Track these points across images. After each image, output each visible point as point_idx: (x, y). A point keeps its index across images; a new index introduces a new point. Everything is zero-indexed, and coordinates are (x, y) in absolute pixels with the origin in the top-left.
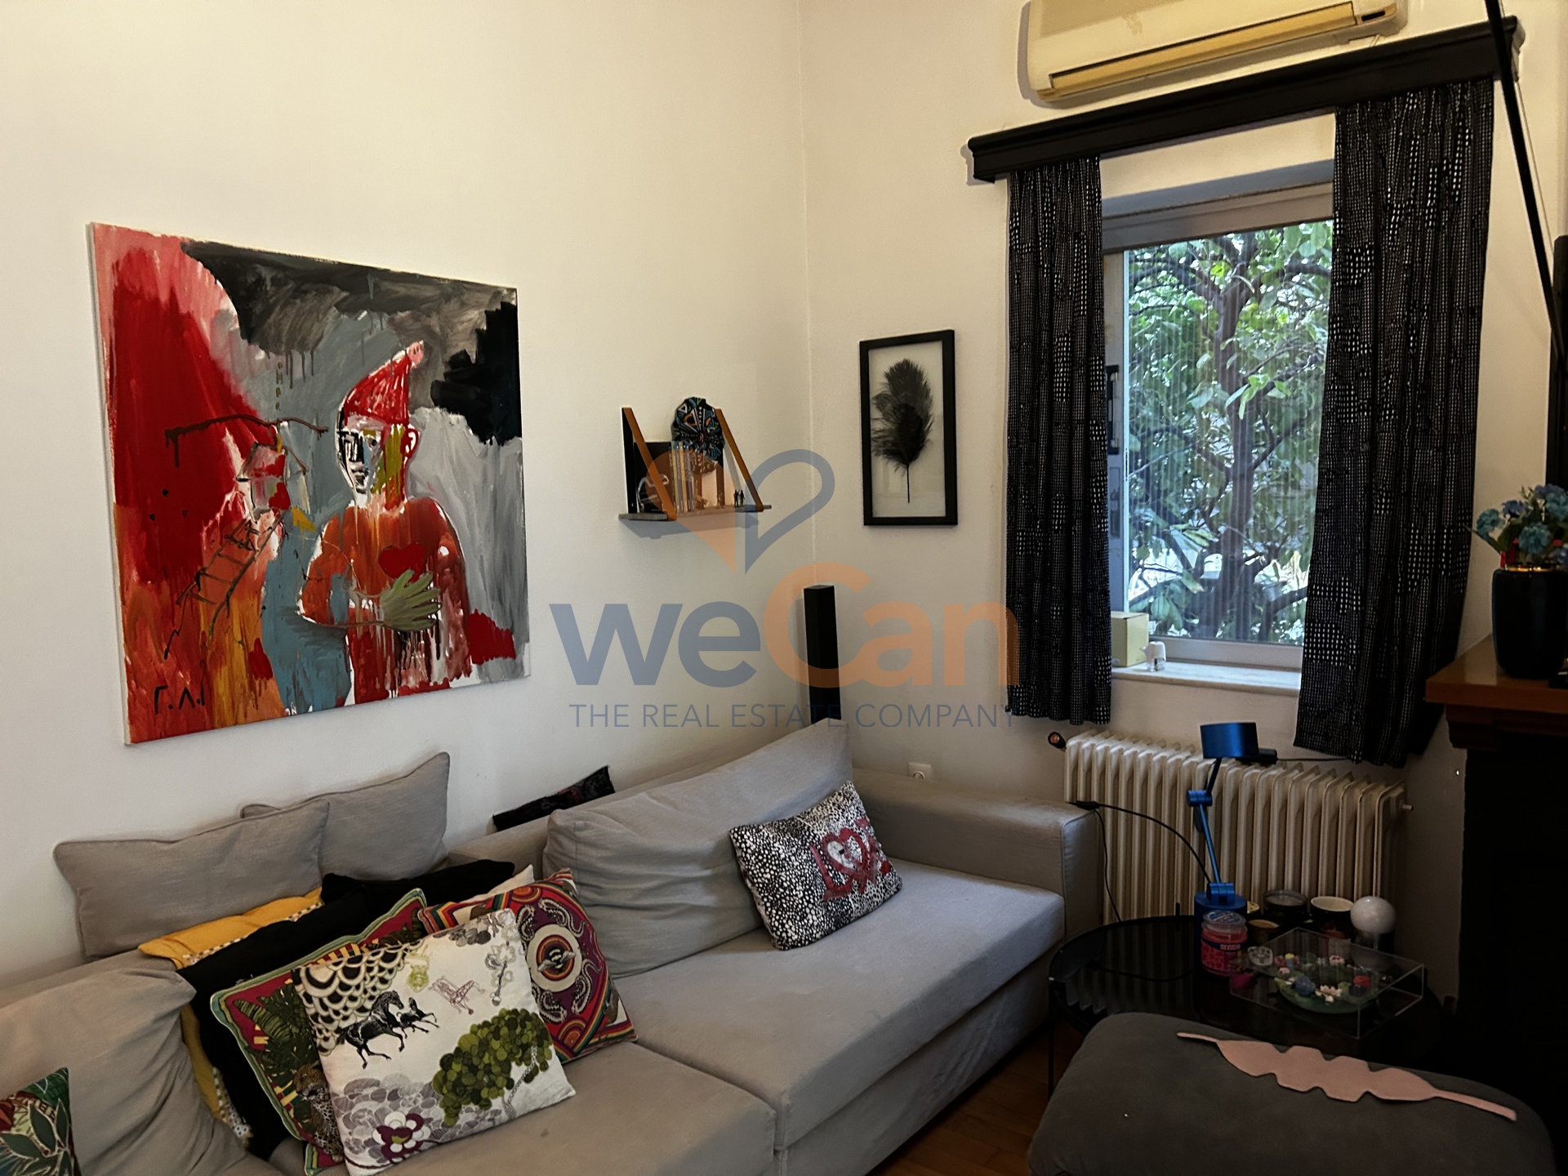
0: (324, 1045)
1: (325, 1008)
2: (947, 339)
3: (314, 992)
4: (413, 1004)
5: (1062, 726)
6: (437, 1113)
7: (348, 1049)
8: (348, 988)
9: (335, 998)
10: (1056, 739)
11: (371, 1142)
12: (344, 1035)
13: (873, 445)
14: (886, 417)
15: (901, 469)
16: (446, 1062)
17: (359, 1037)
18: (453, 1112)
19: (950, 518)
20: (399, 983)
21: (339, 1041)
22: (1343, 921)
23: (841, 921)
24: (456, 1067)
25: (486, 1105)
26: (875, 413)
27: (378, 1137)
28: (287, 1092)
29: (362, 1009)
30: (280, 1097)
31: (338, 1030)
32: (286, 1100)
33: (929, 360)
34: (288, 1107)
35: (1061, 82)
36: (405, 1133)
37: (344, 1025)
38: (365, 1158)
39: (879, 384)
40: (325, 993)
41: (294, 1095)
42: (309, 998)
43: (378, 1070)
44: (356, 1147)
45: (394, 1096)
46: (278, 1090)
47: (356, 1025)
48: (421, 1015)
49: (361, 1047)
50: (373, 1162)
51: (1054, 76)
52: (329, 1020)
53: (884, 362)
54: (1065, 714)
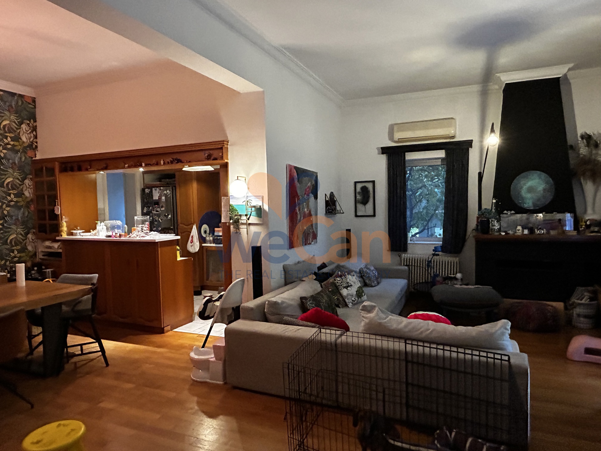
0: (341, 289)
1: (340, 284)
2: (373, 182)
3: (338, 282)
4: (351, 284)
5: (400, 253)
6: (357, 299)
7: (345, 289)
8: (343, 281)
9: (342, 282)
10: (399, 255)
11: (351, 302)
12: (344, 287)
13: (357, 202)
14: (360, 196)
15: (364, 206)
16: (356, 291)
17: (346, 287)
18: (358, 299)
19: (374, 215)
20: (348, 280)
21: (344, 288)
22: (455, 279)
23: (378, 283)
24: (358, 293)
25: (361, 298)
26: (357, 195)
27: (352, 301)
28: (335, 297)
29: (345, 284)
30: (334, 298)
31: (343, 287)
32: (336, 298)
33: (370, 186)
34: (336, 299)
35: (399, 140)
36: (355, 301)
37: (344, 286)
38: (351, 304)
39: (358, 189)
40: (340, 282)
41: (336, 297)
42: (338, 283)
43: (350, 292)
44: (349, 303)
45: (352, 296)
46: (334, 297)
47: (345, 286)
48: (352, 285)
49: (347, 289)
50: (352, 305)
51: (398, 139)
52: (341, 285)
53: (359, 186)
54: (400, 251)
